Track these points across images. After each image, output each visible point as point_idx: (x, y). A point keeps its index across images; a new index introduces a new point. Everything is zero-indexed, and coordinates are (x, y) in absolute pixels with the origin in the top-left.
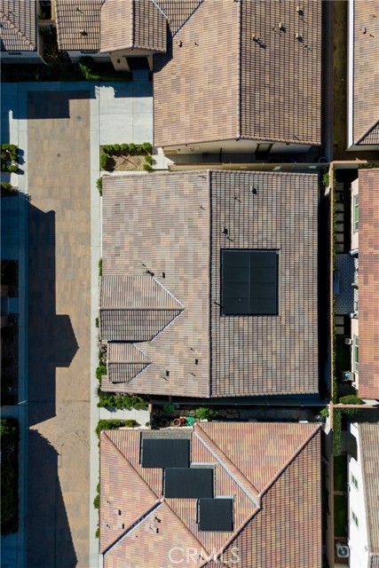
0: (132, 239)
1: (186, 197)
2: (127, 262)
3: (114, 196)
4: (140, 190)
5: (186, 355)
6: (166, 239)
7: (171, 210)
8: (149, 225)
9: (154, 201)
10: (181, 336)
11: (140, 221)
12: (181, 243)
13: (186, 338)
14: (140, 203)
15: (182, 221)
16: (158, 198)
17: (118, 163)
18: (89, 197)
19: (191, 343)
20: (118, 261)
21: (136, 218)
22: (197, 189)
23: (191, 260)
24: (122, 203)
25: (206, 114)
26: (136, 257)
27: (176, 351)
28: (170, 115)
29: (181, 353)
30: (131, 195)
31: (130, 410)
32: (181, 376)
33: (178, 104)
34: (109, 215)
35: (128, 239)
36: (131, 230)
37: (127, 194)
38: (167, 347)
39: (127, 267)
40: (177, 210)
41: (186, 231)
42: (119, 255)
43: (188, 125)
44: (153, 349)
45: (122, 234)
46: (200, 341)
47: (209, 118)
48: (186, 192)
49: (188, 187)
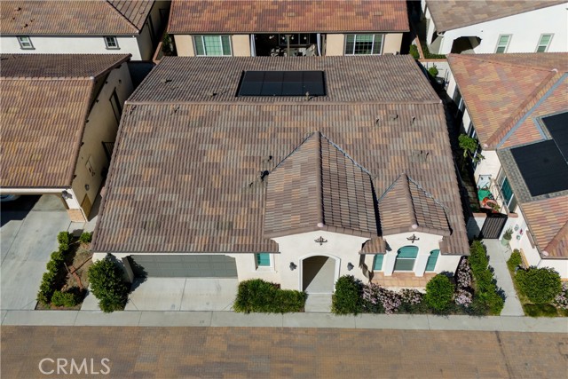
0: (205, 204)
1: (156, 129)
2: (243, 211)
3: (129, 231)
4: (129, 191)
5: (387, 129)
6: (212, 154)
7: (171, 149)
8: (187, 178)
9: (151, 171)
10: (359, 136)
11: (179, 191)
12: (221, 136)
13: (361, 129)
14: (150, 191)
15: (189, 135)
16: (149, 165)
17: (76, 284)
18: (120, 329)
19: (367, 123)
20: (240, 224)
21: (174, 197)
22: (148, 117)
23: (248, 124)
24: (144, 218)
25: (48, 116)
26: (237, 198)
27: (381, 141)
28: (30, 163)
29: (383, 135)
30: (135, 204)
31: (492, 270)
32: (417, 135)
33: (19, 151)
34: (159, 239)
35: (206, 209)
36: (190, 205)
37: (130, 211)
38: (376, 153)
39: (251, 211)
40: (173, 141)
41: (205, 129)
42: (231, 224)
43: (55, 139)
44: (383, 172)
45: (197, 218)
46: (363, 113)
47: (55, 111)
48: (148, 129)
49: (142, 127)
